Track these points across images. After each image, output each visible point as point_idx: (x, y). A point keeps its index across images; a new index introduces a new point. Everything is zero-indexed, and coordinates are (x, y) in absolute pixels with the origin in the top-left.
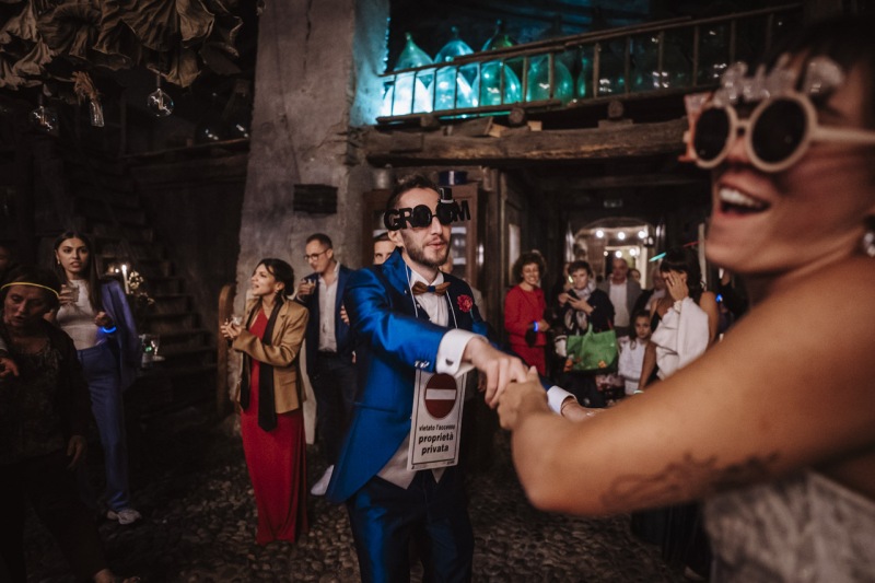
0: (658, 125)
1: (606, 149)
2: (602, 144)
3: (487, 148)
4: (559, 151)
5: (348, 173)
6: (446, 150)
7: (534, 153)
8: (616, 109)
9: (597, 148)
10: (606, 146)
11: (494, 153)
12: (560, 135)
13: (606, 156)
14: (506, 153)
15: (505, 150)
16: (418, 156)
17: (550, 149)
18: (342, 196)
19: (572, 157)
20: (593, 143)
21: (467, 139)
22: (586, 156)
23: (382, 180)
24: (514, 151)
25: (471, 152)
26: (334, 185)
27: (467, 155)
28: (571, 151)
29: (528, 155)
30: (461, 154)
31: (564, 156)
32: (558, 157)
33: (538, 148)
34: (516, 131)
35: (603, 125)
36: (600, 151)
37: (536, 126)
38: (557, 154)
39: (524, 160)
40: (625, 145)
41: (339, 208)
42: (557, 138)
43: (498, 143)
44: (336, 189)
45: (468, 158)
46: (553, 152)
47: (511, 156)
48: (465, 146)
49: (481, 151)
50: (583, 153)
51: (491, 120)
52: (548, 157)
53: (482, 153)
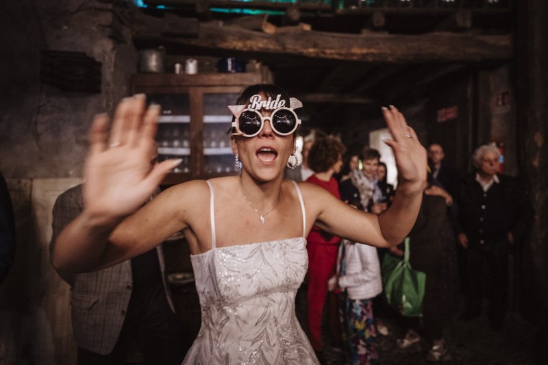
0: (414, 37)
1: (373, 54)
2: (369, 48)
3: (265, 41)
4: (332, 51)
5: (114, 49)
6: (224, 40)
7: (311, 50)
8: (379, 20)
9: (365, 51)
10: (372, 50)
11: (272, 46)
12: (333, 37)
13: (370, 59)
14: (285, 48)
15: (283, 45)
16: (193, 42)
17: (325, 48)
18: (108, 73)
19: (343, 58)
20: (362, 47)
21: (244, 31)
22: (355, 58)
23: (153, 62)
24: (292, 46)
25: (249, 43)
26: (98, 59)
27: (245, 46)
28: (343, 51)
29: (305, 51)
30: (239, 45)
31: (336, 57)
32: (331, 57)
33: (315, 46)
34: (291, 29)
35: (365, 34)
36: (367, 54)
37: (307, 27)
38: (331, 54)
39: (301, 57)
40: (388, 52)
41: (103, 87)
42: (330, 39)
43: (275, 38)
44: (100, 64)
45: (245, 49)
46: (328, 51)
47: (289, 51)
48: (243, 37)
49: (259, 44)
50: (353, 54)
51: (266, 16)
52: (322, 55)
53: (261, 45)
